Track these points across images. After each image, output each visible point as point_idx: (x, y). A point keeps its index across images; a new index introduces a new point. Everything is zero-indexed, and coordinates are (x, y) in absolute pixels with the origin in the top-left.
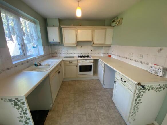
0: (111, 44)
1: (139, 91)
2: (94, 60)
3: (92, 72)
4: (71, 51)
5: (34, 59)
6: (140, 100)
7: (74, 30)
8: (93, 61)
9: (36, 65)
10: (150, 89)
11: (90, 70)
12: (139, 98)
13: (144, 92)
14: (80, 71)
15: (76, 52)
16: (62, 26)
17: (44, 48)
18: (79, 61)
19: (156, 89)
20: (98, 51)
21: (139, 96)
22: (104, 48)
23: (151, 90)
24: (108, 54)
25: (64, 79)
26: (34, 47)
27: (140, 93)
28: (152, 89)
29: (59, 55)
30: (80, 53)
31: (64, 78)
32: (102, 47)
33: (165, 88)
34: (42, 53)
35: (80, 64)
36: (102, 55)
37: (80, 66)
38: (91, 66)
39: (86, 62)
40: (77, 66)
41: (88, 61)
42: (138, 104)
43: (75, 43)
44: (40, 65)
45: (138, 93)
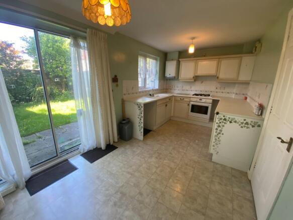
0: (250, 79)
1: (219, 121)
2: (214, 100)
3: (208, 116)
4: (187, 87)
5: (150, 91)
6: (221, 131)
7: (193, 63)
8: (211, 101)
9: (150, 95)
10: (233, 121)
11: (206, 113)
12: (219, 129)
13: (225, 123)
14: (192, 111)
15: (193, 88)
16: (180, 60)
17: (159, 82)
18: (192, 99)
19: (240, 123)
20: (227, 90)
21: (219, 126)
22: (237, 85)
23: (233, 124)
24: (244, 94)
25: (171, 117)
26: (152, 81)
27: (220, 123)
28: (235, 122)
29: (172, 91)
30: (198, 91)
31: (172, 115)
32: (235, 83)
33: (256, 126)
34: (157, 87)
35: (192, 103)
36: (233, 96)
37: (193, 106)
38: (207, 108)
39: (200, 101)
40: (188, 105)
41: (203, 100)
42: (219, 135)
43: (192, 77)
44: (153, 96)
45: (219, 122)
